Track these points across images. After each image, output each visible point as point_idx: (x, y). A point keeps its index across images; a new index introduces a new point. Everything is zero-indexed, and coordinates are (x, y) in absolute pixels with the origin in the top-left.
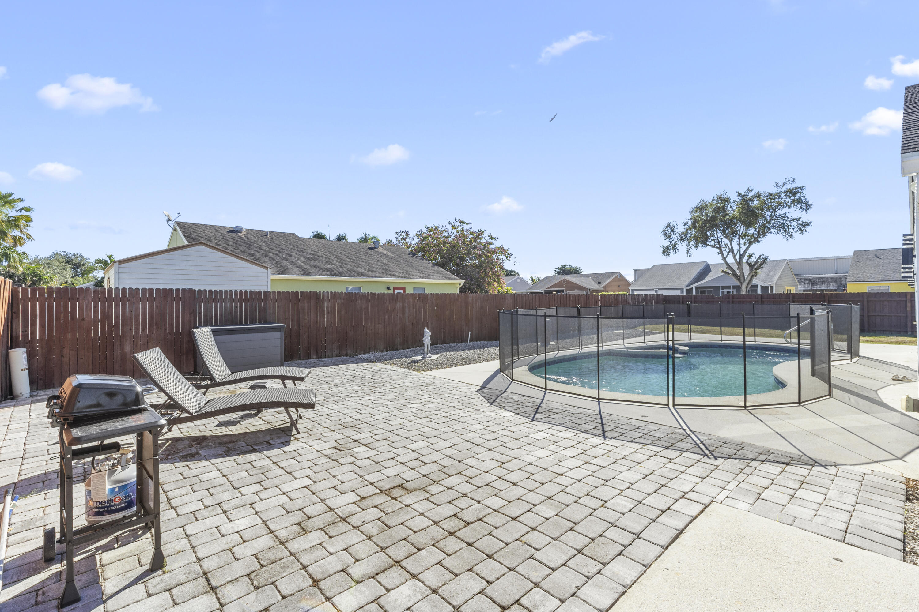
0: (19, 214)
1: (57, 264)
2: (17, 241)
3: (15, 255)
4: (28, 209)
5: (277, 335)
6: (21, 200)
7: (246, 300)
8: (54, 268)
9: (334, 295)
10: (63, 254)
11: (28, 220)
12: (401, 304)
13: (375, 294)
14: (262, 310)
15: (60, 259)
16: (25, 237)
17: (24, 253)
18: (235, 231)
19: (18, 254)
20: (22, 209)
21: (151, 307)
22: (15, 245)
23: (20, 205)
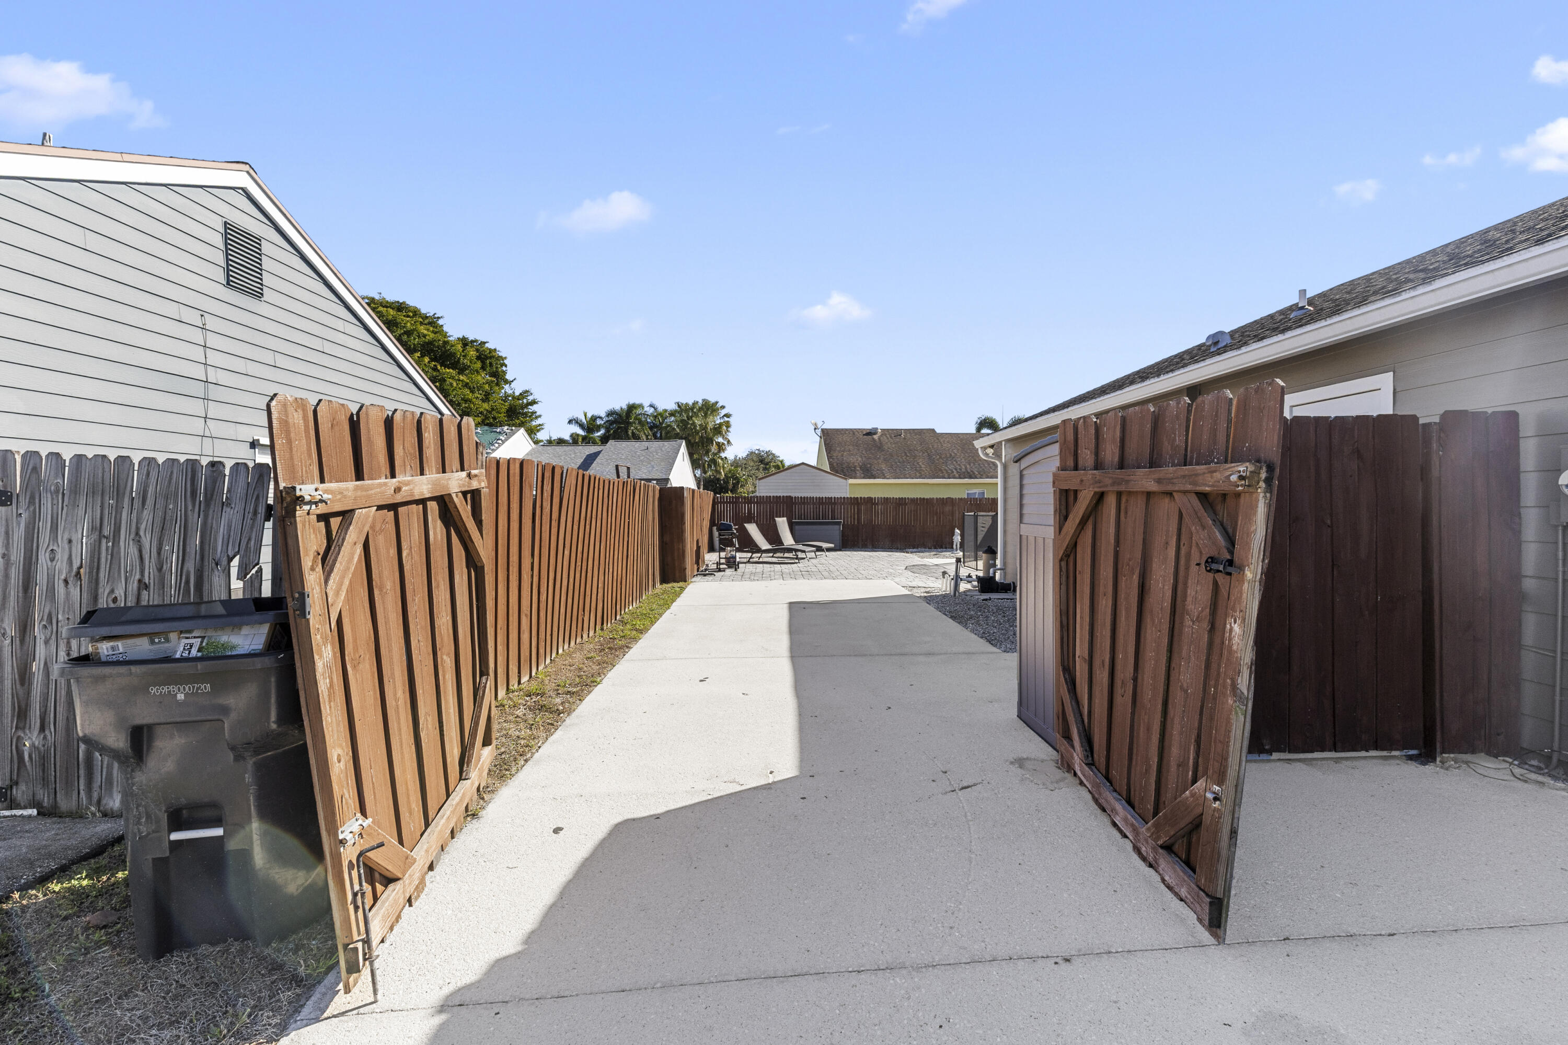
0: (722, 421)
1: (751, 464)
2: (721, 447)
3: (720, 461)
4: (728, 416)
5: (836, 527)
6: (723, 407)
7: (823, 503)
8: (750, 468)
9: (887, 500)
10: (757, 452)
11: (728, 425)
12: (951, 508)
13: (924, 499)
14: (833, 511)
15: (755, 459)
16: (726, 443)
17: (726, 458)
18: (870, 433)
19: (722, 459)
20: (724, 416)
21: (770, 507)
22: (719, 452)
23: (723, 412)
